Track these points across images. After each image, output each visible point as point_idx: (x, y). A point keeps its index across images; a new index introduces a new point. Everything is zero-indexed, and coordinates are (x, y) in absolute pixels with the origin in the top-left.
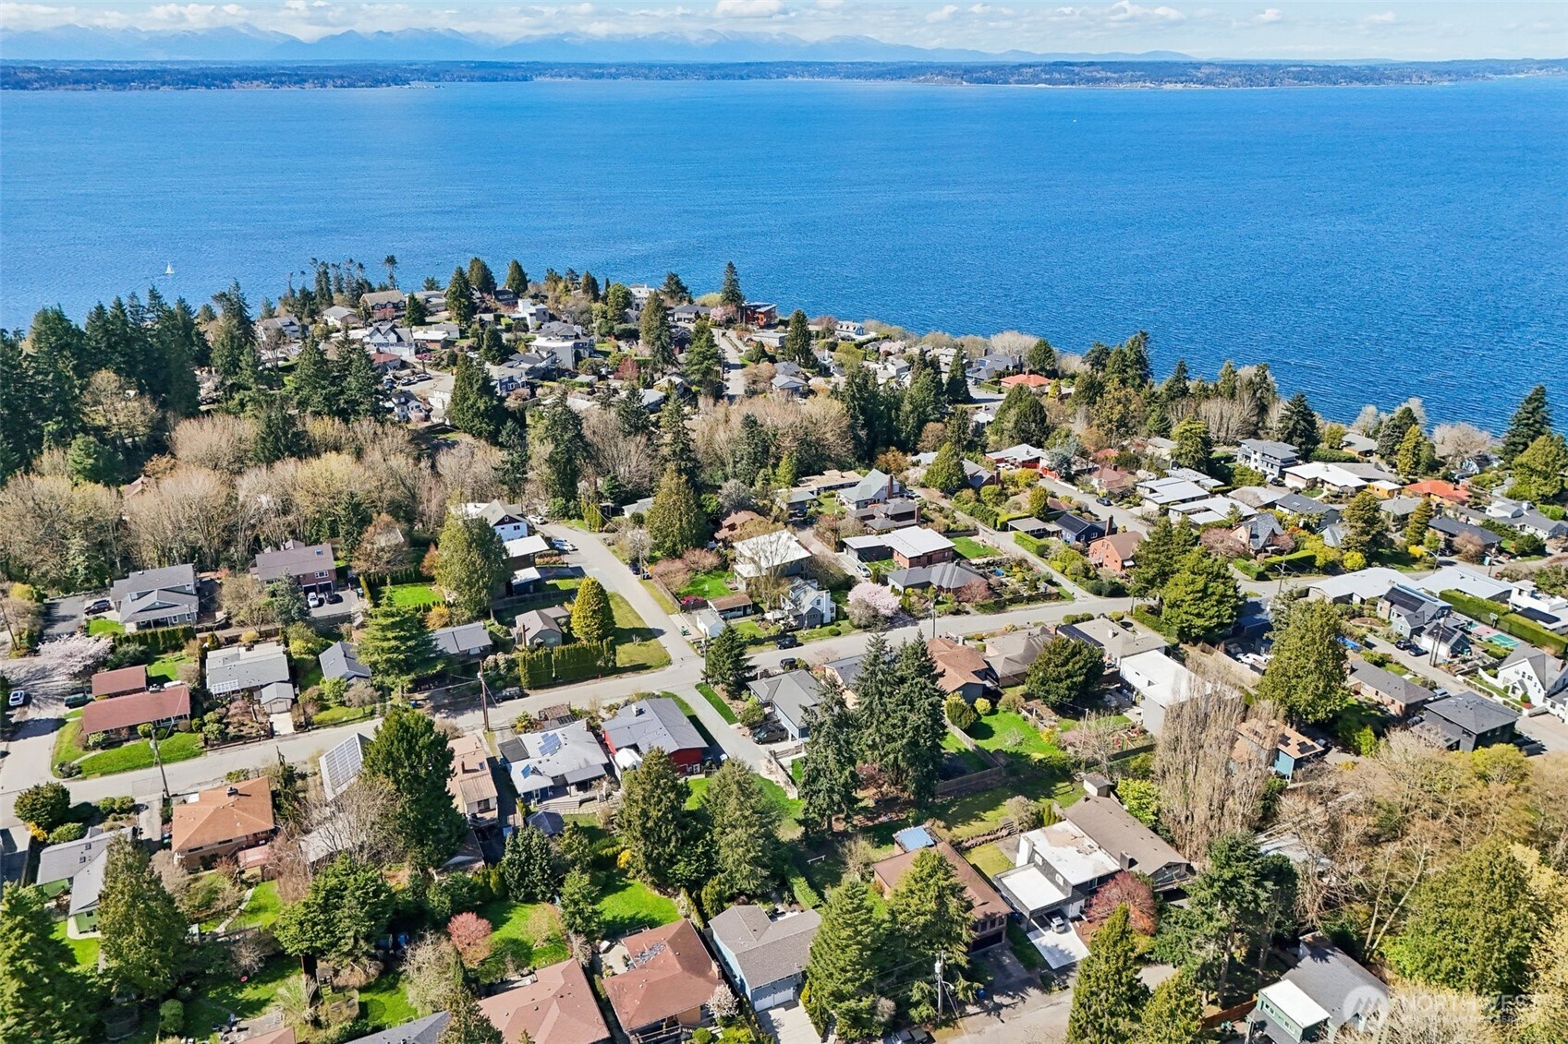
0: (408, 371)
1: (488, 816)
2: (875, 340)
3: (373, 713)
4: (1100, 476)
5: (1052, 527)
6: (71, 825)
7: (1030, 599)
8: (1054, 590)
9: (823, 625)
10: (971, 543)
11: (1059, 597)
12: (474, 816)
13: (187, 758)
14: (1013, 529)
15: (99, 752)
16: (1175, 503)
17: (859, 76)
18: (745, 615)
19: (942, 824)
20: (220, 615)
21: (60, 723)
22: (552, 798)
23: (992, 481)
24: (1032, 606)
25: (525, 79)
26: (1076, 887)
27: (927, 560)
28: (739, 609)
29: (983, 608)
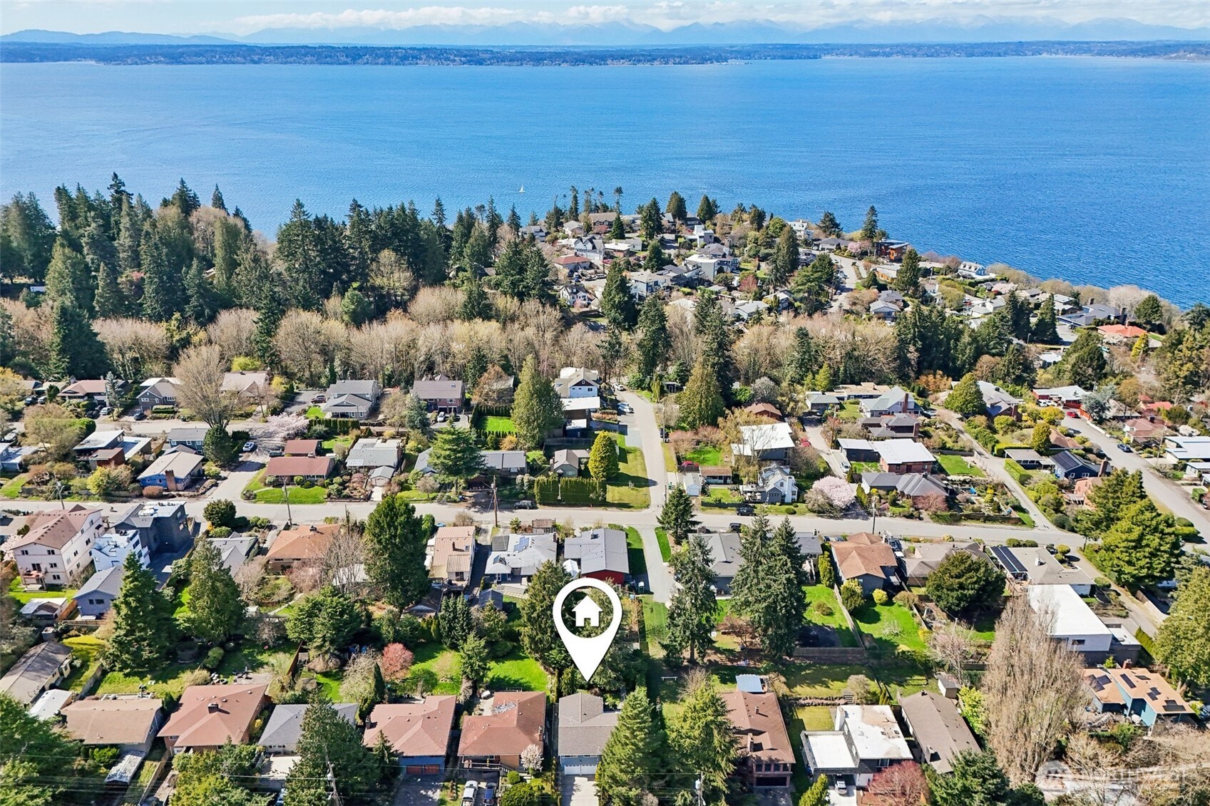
0: (592, 271)
1: (459, 584)
2: (992, 280)
3: (434, 498)
4: (1133, 425)
5: (1046, 461)
6: (224, 528)
7: (988, 519)
8: (1015, 515)
9: (783, 503)
10: (962, 462)
11: (1019, 522)
12: (450, 582)
13: (314, 503)
14: (1008, 457)
15: (271, 488)
16: (1196, 460)
17: (1111, 54)
18: (725, 483)
19: (783, 679)
20: (381, 417)
21: (263, 466)
22: (509, 582)
23: (1008, 412)
24: (988, 525)
25: (815, 57)
26: (862, 761)
27: (907, 468)
28: (720, 478)
29: (937, 518)
